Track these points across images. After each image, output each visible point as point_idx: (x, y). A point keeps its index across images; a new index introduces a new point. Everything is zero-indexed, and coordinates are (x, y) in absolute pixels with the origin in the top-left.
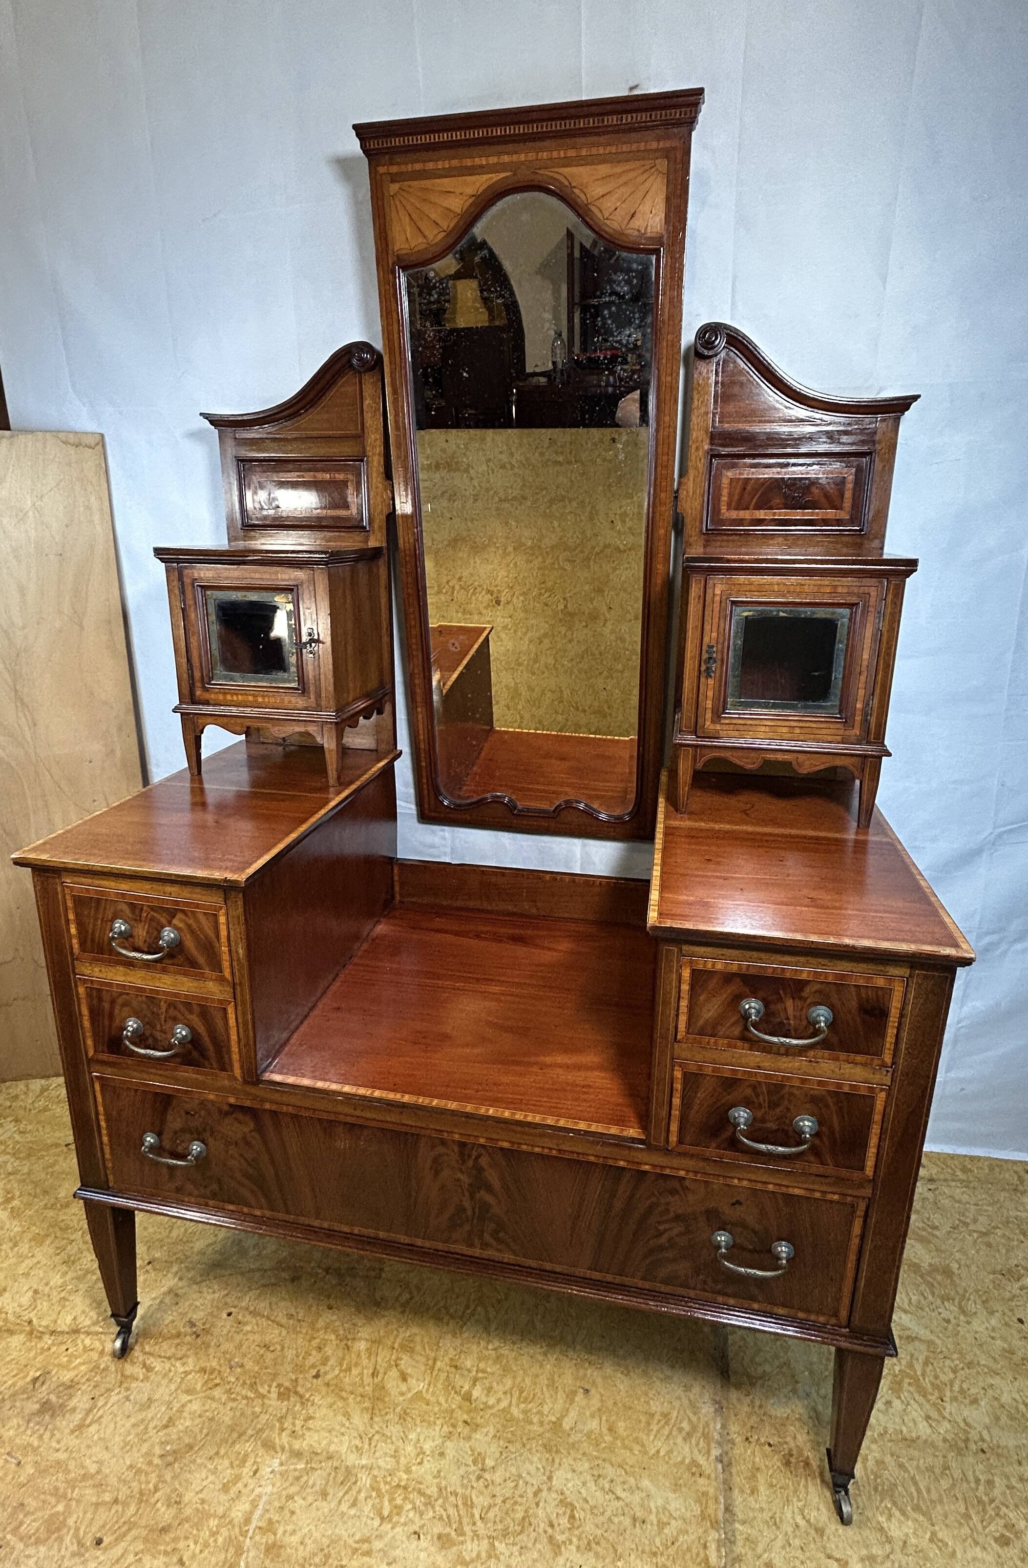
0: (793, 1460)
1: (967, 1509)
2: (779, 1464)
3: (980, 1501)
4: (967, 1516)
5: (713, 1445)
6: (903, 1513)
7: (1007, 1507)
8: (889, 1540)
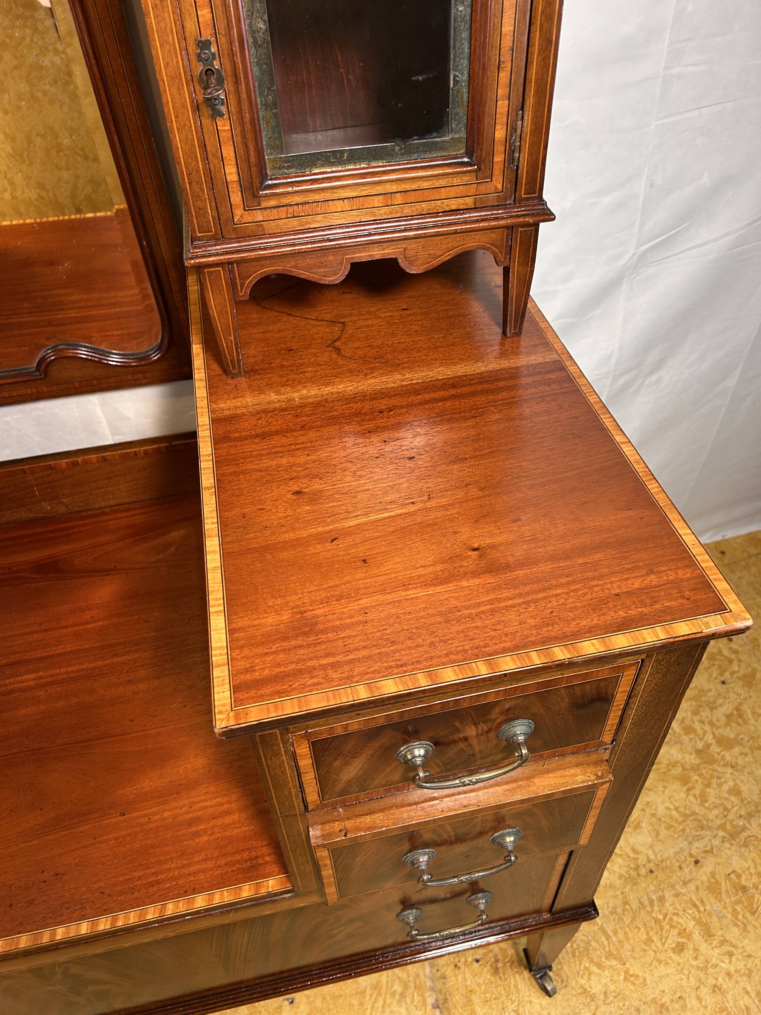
0: (500, 965)
1: (648, 934)
2: (489, 977)
3: (657, 921)
4: (649, 940)
5: (427, 994)
6: (599, 966)
7: (677, 915)
8: (593, 998)
